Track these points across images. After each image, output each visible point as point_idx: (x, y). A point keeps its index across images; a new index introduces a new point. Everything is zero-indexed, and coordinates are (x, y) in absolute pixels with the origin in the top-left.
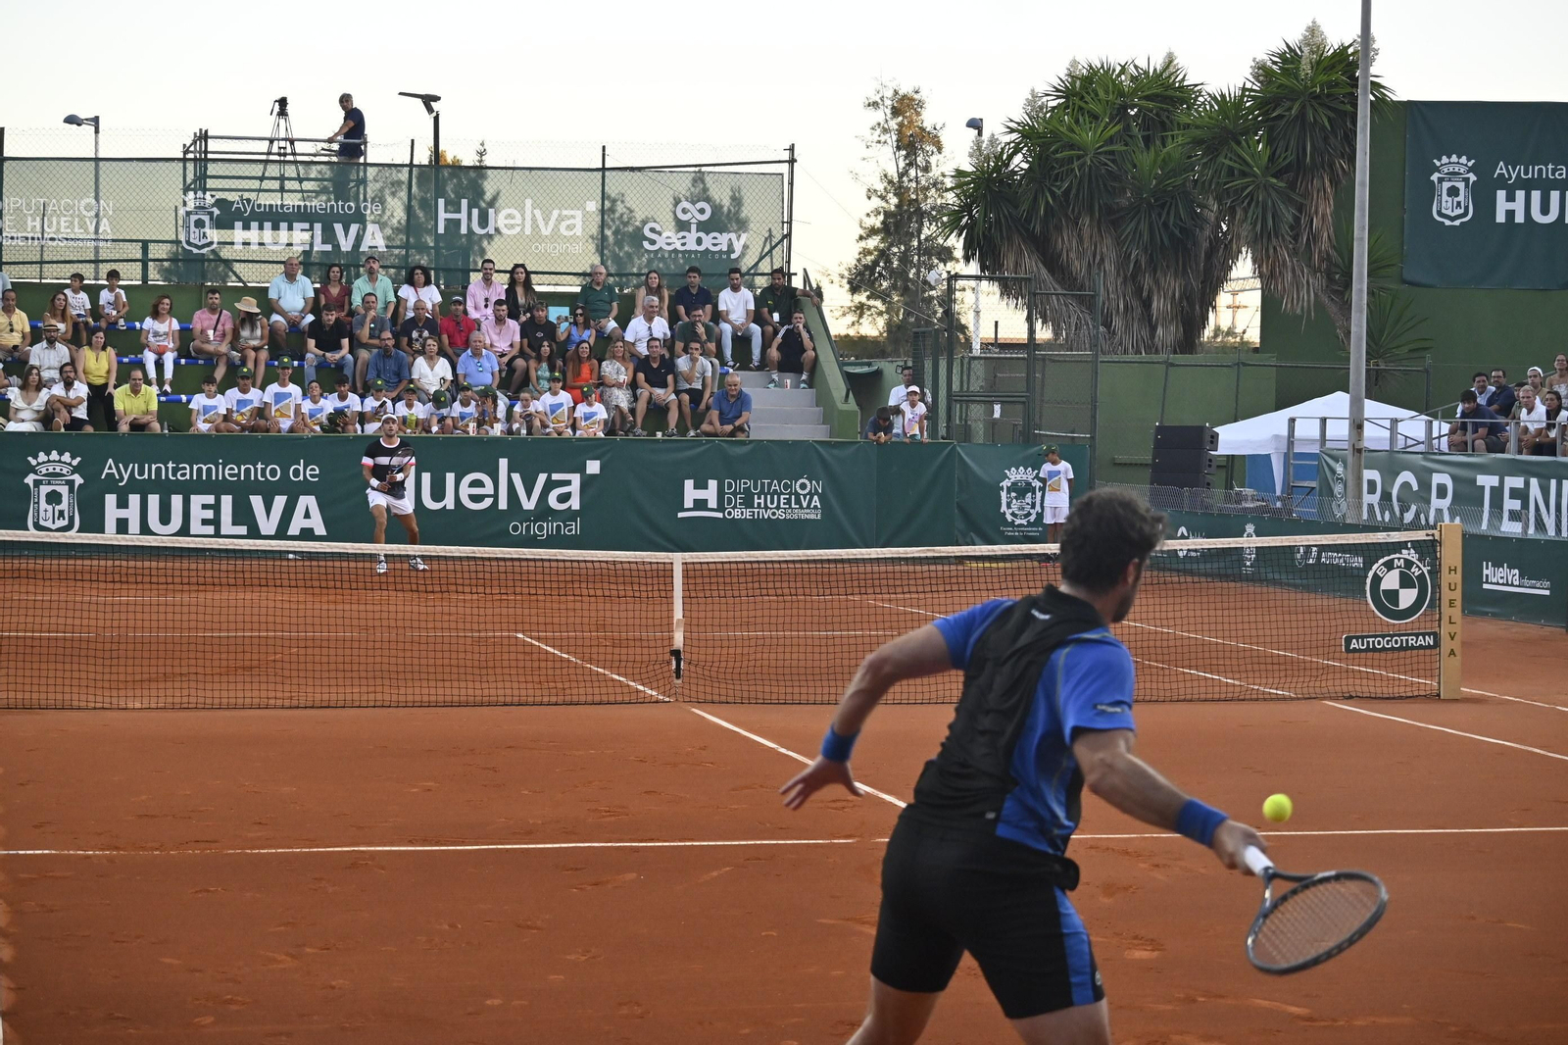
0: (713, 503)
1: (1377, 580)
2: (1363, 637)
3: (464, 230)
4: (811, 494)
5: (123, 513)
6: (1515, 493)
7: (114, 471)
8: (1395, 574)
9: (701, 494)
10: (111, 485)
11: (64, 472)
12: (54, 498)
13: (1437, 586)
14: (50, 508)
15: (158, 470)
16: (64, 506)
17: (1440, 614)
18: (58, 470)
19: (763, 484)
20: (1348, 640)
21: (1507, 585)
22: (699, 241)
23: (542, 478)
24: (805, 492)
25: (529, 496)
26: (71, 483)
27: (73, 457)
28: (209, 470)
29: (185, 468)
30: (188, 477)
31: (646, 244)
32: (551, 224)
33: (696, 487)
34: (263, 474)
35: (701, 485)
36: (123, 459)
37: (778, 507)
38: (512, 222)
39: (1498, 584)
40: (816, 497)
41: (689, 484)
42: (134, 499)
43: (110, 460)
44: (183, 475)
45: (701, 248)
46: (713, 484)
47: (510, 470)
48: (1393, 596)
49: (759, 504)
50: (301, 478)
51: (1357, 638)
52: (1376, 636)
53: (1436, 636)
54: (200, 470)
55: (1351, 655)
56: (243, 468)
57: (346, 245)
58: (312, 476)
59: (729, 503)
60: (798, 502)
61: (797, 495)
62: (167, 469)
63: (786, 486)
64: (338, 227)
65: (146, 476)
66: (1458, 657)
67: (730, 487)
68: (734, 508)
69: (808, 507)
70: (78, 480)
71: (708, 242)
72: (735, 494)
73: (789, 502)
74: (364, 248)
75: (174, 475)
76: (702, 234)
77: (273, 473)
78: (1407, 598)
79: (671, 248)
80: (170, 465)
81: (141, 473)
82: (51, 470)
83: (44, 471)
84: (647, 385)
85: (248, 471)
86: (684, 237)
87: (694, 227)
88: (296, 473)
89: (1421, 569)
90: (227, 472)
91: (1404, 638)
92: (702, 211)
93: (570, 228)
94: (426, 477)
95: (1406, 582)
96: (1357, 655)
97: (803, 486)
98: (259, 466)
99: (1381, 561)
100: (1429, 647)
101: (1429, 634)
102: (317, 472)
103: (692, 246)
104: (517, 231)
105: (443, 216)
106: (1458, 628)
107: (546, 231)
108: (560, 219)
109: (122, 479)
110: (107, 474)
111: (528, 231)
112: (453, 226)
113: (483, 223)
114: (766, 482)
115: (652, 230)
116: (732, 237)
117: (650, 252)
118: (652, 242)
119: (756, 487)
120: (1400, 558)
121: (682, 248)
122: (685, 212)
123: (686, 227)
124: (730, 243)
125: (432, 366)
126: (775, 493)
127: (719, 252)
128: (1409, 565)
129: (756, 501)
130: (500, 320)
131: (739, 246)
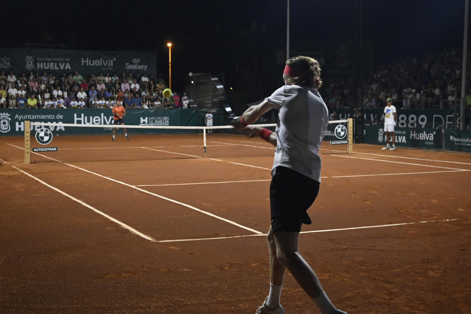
0: (147, 122)
1: (337, 130)
3: (88, 64)
5: (20, 126)
7: (18, 117)
8: (340, 129)
9: (144, 120)
10: (17, 120)
11: (7, 117)
12: (4, 123)
14: (3, 125)
15: (27, 117)
16: (7, 125)
17: (348, 136)
18: (5, 117)
20: (331, 142)
22: (137, 67)
24: (166, 120)
25: (108, 121)
26: (8, 120)
27: (8, 114)
28: (39, 117)
29: (33, 116)
30: (34, 118)
32: (106, 63)
34: (51, 117)
35: (144, 118)
36: (19, 114)
37: (160, 123)
38: (98, 63)
40: (168, 121)
41: (141, 118)
42: (22, 123)
43: (17, 115)
45: (138, 68)
46: (146, 118)
47: (104, 116)
48: (340, 133)
51: (333, 142)
52: (337, 141)
53: (348, 141)
54: (37, 117)
55: (332, 145)
57: (62, 68)
58: (61, 118)
60: (164, 122)
61: (164, 120)
63: (162, 119)
64: (60, 64)
66: (352, 145)
67: (150, 119)
68: (151, 123)
69: (166, 122)
70: (10, 119)
72: (151, 120)
73: (162, 122)
74: (66, 68)
75: (31, 117)
76: (138, 66)
77: (53, 117)
78: (342, 133)
79: (131, 68)
80: (30, 116)
81: (24, 117)
82: (3, 117)
83: (2, 117)
85: (47, 117)
86: (134, 66)
87: (136, 64)
88: (58, 117)
89: (344, 128)
90: (43, 117)
91: (342, 142)
92: (138, 61)
93: (110, 64)
94: (86, 118)
95: (342, 130)
97: (165, 118)
98: (50, 116)
99: (337, 126)
103: (136, 68)
104: (99, 65)
105: (83, 61)
106: (352, 139)
107: (105, 65)
108: (108, 62)
109: (19, 119)
110: (16, 118)
111: (101, 65)
112: (85, 63)
113: (92, 63)
114: (158, 117)
115: (128, 65)
116: (144, 66)
117: (127, 69)
118: (128, 67)
119: (155, 119)
120: (341, 126)
121: (134, 68)
122: (134, 61)
123: (134, 64)
124: (144, 67)
125: (82, 94)
126: (159, 120)
127: (142, 69)
128: (343, 127)
129: (156, 122)
130: (100, 84)
131: (146, 68)
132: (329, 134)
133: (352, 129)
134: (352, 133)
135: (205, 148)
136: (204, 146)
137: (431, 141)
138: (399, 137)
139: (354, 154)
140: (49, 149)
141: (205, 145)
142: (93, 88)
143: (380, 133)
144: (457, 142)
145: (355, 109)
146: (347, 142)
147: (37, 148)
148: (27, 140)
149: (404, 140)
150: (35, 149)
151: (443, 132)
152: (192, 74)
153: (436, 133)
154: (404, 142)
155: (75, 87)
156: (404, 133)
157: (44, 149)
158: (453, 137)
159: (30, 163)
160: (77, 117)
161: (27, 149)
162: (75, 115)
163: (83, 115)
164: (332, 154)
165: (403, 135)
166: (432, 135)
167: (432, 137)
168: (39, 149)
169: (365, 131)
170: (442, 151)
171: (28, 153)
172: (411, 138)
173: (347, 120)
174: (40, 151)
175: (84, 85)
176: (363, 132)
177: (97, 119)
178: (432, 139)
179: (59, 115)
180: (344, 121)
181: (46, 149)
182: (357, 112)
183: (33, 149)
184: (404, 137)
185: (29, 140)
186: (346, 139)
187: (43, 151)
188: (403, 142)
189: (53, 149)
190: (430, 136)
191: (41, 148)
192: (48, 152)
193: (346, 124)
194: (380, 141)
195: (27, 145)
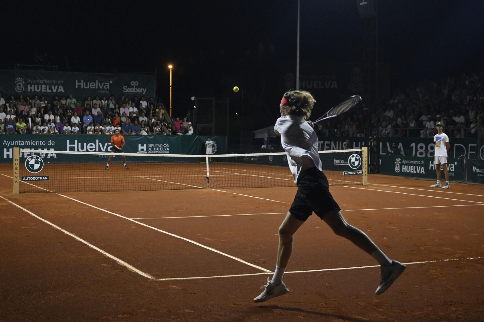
0: (145, 150)
1: (351, 159)
2: (348, 172)
3: (82, 87)
4: (167, 147)
5: (8, 153)
6: (327, 145)
7: (6, 143)
8: (354, 158)
9: (142, 148)
10: (5, 146)
13: (362, 161)
15: (16, 143)
17: (363, 167)
19: (156, 145)
20: (345, 173)
21: (341, 163)
22: (136, 90)
23: (106, 144)
24: (166, 147)
25: (103, 148)
28: (29, 143)
29: (23, 142)
30: (24, 144)
31: (124, 91)
32: (102, 86)
33: (141, 146)
34: (41, 143)
35: (142, 145)
36: (8, 140)
37: (160, 150)
38: (93, 85)
39: (338, 163)
40: (168, 148)
41: (140, 145)
42: (11, 150)
43: (5, 141)
44: (22, 144)
45: (136, 92)
46: (145, 145)
47: (99, 142)
48: (354, 163)
49: (155, 150)
50: (50, 144)
51: (346, 172)
52: (350, 172)
53: (363, 172)
54: (26, 143)
55: (345, 176)
56: (37, 142)
57: (55, 91)
58: (53, 144)
59: (149, 149)
60: (164, 149)
61: (164, 148)
62: (18, 143)
63: (161, 146)
64: (53, 87)
65: (14, 144)
66: (367, 176)
68: (150, 151)
69: (166, 150)
71: (138, 90)
72: (150, 147)
73: (162, 149)
74: (59, 91)
75: (20, 144)
76: (136, 89)
77: (44, 143)
78: (356, 163)
79: (129, 92)
80: (19, 142)
81: (12, 143)
84: (131, 123)
85: (38, 143)
86: (132, 89)
87: (134, 87)
89: (359, 157)
90: (33, 143)
91: (356, 172)
92: (136, 83)
93: (107, 87)
94: (80, 144)
95: (356, 160)
96: (346, 176)
97: (165, 146)
98: (41, 142)
99: (351, 155)
100: (361, 174)
101: (361, 171)
102: (54, 143)
103: (134, 91)
104: (94, 87)
105: (77, 84)
106: (367, 170)
107: (101, 88)
108: (104, 85)
109: (8, 145)
110: (4, 144)
111: (97, 88)
112: (80, 86)
113: (86, 86)
114: (157, 144)
115: (125, 88)
116: (143, 89)
117: (125, 93)
118: (125, 90)
119: (154, 146)
120: (355, 155)
121: (132, 92)
122: (133, 83)
123: (133, 87)
124: (143, 91)
125: (76, 119)
126: (159, 147)
127: (141, 93)
128: (357, 156)
129: (155, 149)
130: (96, 108)
131: (145, 91)
132: (342, 163)
133: (367, 159)
134: (367, 163)
135: (208, 178)
136: (207, 176)
137: (452, 172)
138: (417, 167)
139: (369, 186)
140: (40, 178)
141: (208, 174)
142: (88, 112)
143: (396, 163)
144: (480, 173)
145: (370, 137)
146: (361, 172)
147: (27, 177)
148: (16, 168)
149: (423, 171)
150: (24, 178)
151: (465, 162)
152: (194, 98)
153: (457, 164)
154: (423, 173)
155: (68, 111)
156: (423, 163)
157: (34, 178)
158: (476, 168)
159: (18, 193)
160: (70, 144)
161: (16, 178)
162: (68, 141)
163: (76, 141)
164: (345, 185)
165: (421, 166)
166: (453, 165)
167: (453, 167)
168: (29, 178)
169: (380, 161)
170: (464, 182)
171: (16, 182)
172: (430, 169)
173: (361, 149)
174: (30, 180)
175: (78, 109)
176: (379, 162)
177: (91, 145)
178: (453, 170)
179: (51, 141)
180: (359, 150)
181: (37, 178)
182: (372, 140)
183: (23, 178)
184: (423, 168)
185: (18, 168)
186: (360, 169)
187: (33, 180)
188: (421, 173)
189: (44, 178)
190: (451, 166)
191: (30, 177)
192: (39, 182)
193: (360, 154)
194: (397, 171)
195: (16, 174)
